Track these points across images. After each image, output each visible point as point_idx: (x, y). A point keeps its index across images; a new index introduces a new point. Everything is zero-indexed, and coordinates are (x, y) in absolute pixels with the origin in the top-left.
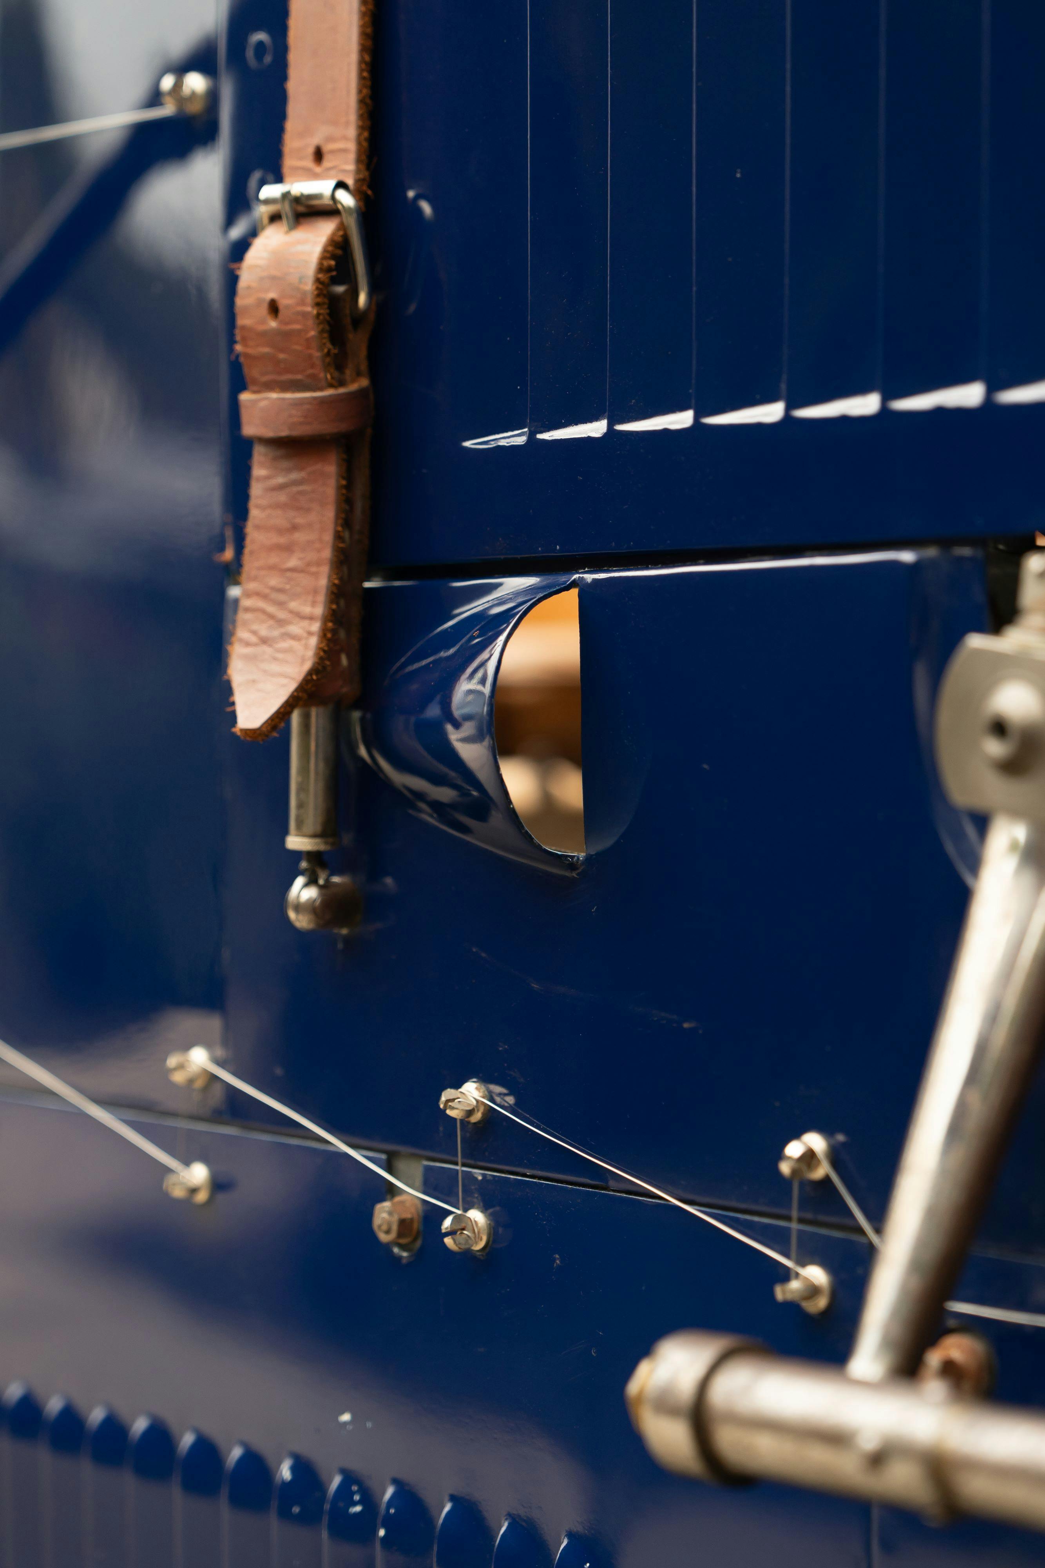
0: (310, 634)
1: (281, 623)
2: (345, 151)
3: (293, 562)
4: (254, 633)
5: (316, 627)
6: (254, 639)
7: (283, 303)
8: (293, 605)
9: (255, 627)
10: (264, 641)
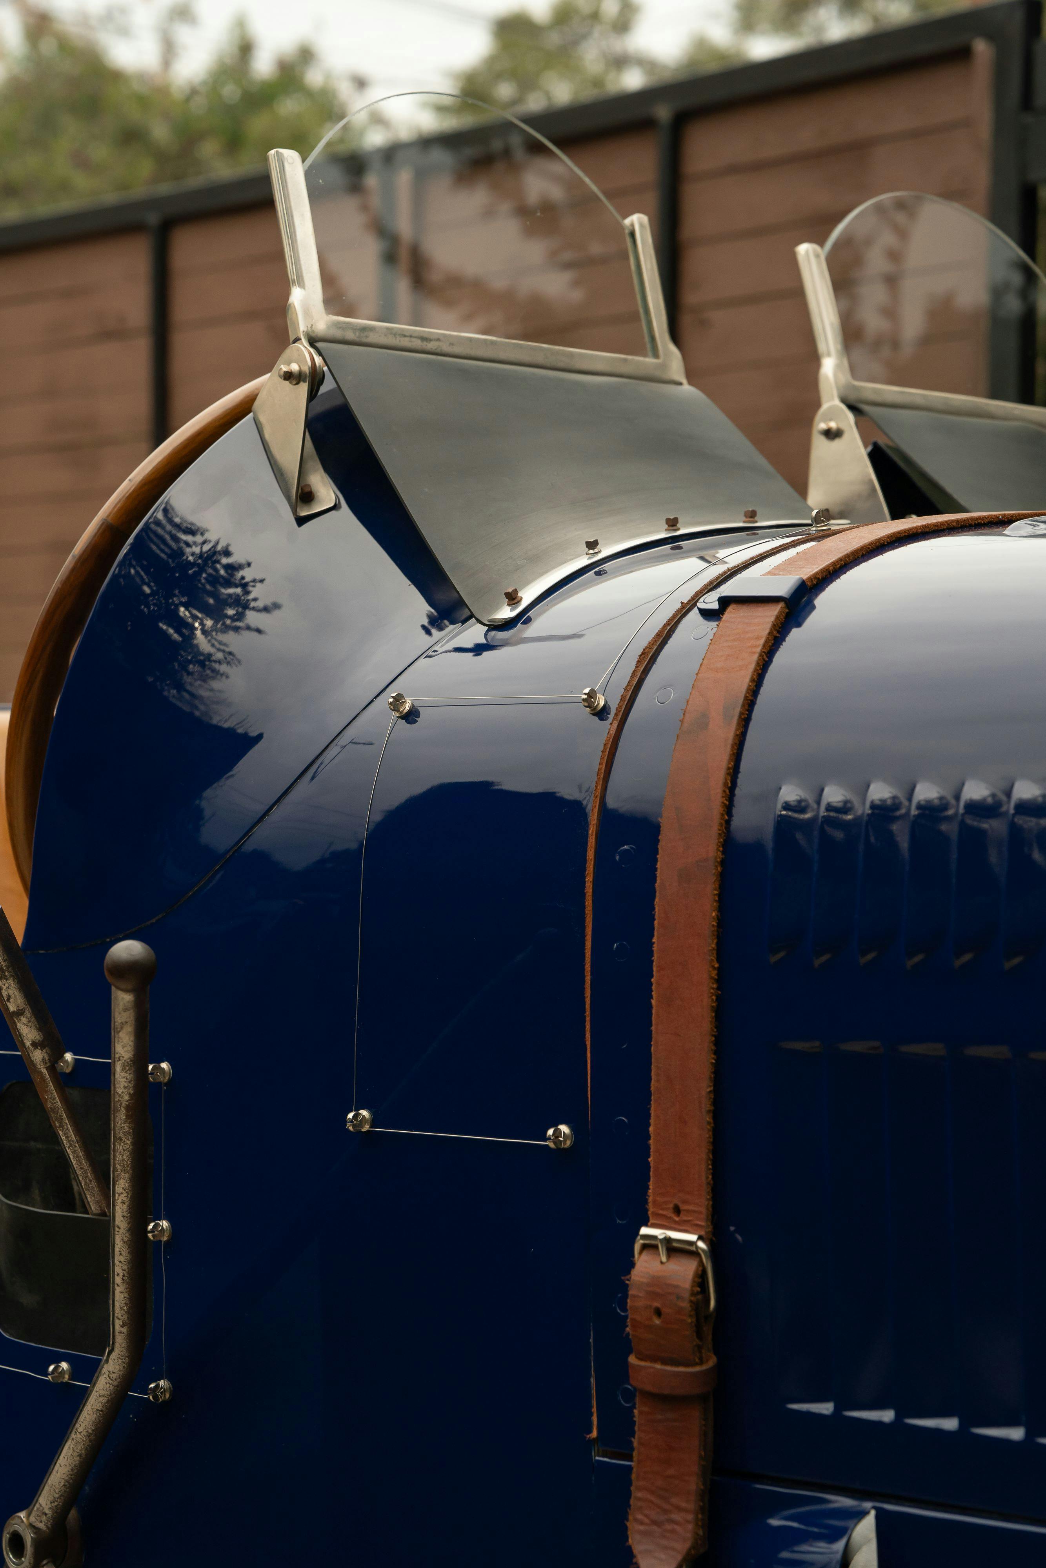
0: (688, 1522)
1: (666, 1511)
2: (700, 1213)
3: (671, 1472)
4: (646, 1516)
5: (690, 1517)
6: (646, 1521)
7: (665, 1310)
8: (674, 1500)
9: (646, 1512)
10: (654, 1523)
